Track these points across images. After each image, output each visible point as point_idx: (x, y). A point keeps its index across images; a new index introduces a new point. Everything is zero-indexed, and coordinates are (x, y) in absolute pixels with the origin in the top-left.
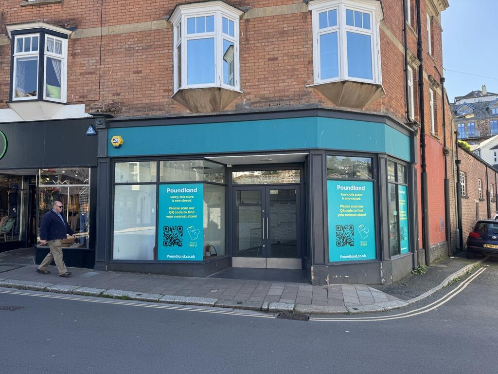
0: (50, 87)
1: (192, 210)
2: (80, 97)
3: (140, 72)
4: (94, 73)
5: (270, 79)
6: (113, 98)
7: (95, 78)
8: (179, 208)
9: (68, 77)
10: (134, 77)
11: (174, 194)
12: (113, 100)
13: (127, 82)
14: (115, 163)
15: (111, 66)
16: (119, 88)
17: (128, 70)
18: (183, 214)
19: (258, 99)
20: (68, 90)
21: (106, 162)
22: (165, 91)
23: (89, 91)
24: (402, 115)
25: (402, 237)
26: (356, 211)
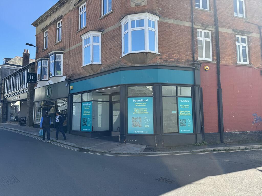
1: (89, 112)
2: (65, 73)
3: (78, 62)
6: (72, 72)
7: (68, 66)
8: (86, 111)
9: (63, 67)
11: (85, 106)
13: (75, 66)
14: (73, 95)
15: (72, 61)
16: (73, 69)
17: (75, 62)
18: (87, 114)
19: (106, 66)
20: (63, 71)
23: (67, 71)
24: (188, 60)
25: (184, 125)
26: (143, 111)
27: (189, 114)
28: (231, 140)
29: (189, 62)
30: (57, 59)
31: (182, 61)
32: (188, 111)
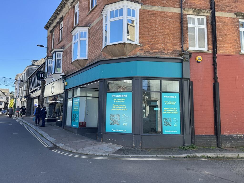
0: (57, 69)
1: (77, 108)
2: (64, 70)
4: (65, 62)
5: (93, 51)
6: (68, 69)
15: (68, 58)
16: (69, 65)
20: (62, 68)
24: (175, 50)
25: (168, 124)
26: (121, 107)
27: (176, 111)
28: (231, 144)
29: (177, 53)
30: (57, 57)
31: (168, 51)
32: (175, 109)
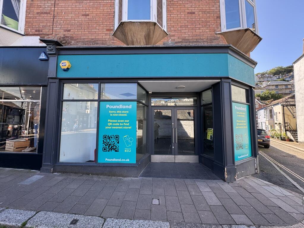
0: (6, 18)
1: (127, 123)
2: (36, 31)
3: (88, 15)
4: (49, 13)
5: (189, 26)
6: (65, 33)
7: (49, 17)
8: (116, 121)
9: (26, 14)
10: (82, 18)
11: (112, 110)
12: (64, 35)
13: (77, 22)
14: (64, 84)
15: (64, 9)
16: (70, 26)
17: (78, 13)
18: (120, 126)
19: (181, 40)
20: (25, 25)
21: (55, 82)
22: (107, 30)
23: (44, 27)
